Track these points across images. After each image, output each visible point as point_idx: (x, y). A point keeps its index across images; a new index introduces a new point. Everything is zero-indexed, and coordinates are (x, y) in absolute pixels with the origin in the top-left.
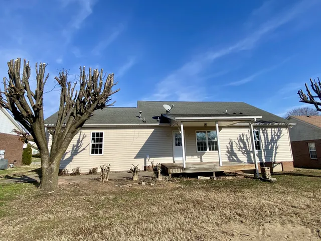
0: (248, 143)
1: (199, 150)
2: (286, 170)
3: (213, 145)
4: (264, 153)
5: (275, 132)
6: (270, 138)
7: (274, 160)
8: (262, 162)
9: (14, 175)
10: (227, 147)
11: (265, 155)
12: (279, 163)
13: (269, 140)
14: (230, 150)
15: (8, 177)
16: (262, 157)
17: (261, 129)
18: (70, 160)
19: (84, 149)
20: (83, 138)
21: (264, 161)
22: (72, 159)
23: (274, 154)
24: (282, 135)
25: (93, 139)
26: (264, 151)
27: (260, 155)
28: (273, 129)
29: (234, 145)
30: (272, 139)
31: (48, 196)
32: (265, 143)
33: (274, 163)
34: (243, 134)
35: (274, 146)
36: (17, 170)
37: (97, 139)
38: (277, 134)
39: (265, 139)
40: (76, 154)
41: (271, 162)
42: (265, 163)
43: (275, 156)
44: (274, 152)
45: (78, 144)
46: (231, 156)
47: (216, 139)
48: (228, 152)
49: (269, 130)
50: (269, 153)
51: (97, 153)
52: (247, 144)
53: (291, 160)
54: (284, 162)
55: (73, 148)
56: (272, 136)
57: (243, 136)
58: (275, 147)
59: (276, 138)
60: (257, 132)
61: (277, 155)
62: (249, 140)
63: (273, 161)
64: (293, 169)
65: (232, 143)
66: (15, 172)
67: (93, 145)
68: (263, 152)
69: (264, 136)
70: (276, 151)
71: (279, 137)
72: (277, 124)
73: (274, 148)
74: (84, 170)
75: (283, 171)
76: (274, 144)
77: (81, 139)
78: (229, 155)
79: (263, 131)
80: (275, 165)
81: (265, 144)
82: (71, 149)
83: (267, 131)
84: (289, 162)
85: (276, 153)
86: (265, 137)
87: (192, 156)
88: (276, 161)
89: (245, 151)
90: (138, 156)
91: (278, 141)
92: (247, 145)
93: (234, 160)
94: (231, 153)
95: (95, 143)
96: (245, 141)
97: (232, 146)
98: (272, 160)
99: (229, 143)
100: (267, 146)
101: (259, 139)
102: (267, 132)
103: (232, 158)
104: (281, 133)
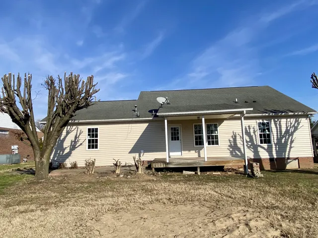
0: (256, 136)
1: (196, 144)
2: (303, 167)
3: (213, 138)
4: (276, 148)
5: (291, 123)
6: (284, 130)
7: (289, 155)
8: (272, 157)
9: (25, 168)
10: (230, 141)
11: (276, 150)
12: (295, 159)
13: (283, 132)
14: (232, 144)
15: (19, 170)
16: (272, 151)
17: (272, 121)
18: (69, 154)
19: (81, 144)
20: (80, 134)
21: (275, 157)
22: (71, 153)
23: (288, 148)
24: (300, 126)
25: (89, 135)
26: (276, 146)
27: (269, 150)
28: (289, 120)
29: (238, 139)
30: (287, 131)
31: (39, 183)
32: (277, 135)
33: (288, 158)
34: (249, 126)
35: (288, 139)
36: (28, 164)
37: (93, 135)
38: (294, 125)
39: (277, 131)
40: (74, 150)
41: (284, 158)
42: (276, 159)
43: (289, 151)
44: (289, 146)
45: (75, 140)
46: (234, 151)
47: (216, 132)
48: (230, 146)
49: (283, 121)
50: (282, 147)
51: (93, 148)
52: (254, 137)
53: (311, 156)
54: (302, 158)
55: (71, 144)
56: (287, 127)
57: (249, 128)
58: (290, 140)
59: (292, 130)
60: (268, 123)
61: (291, 150)
62: (256, 133)
63: (287, 156)
64: (312, 166)
65: (235, 136)
66: (26, 166)
67: (89, 141)
68: (274, 146)
69: (277, 128)
70: (291, 145)
71: (296, 129)
72: (292, 114)
73: (289, 142)
74: (81, 164)
75: (299, 168)
76: (289, 137)
77: (78, 135)
78: (231, 149)
79: (275, 122)
80: (289, 160)
81: (277, 137)
82: (70, 145)
83: (280, 122)
84: (308, 158)
85: (291, 147)
86: (277, 130)
87: (189, 151)
88: (291, 156)
89: (251, 146)
90: (133, 151)
91: (294, 134)
92: (254, 139)
93: (236, 156)
94: (234, 147)
95: (91, 138)
96: (252, 134)
97: (235, 140)
98: (285, 155)
99: (232, 137)
100: (279, 140)
101: (269, 132)
102: (280, 124)
103: (235, 152)
104: (298, 124)
